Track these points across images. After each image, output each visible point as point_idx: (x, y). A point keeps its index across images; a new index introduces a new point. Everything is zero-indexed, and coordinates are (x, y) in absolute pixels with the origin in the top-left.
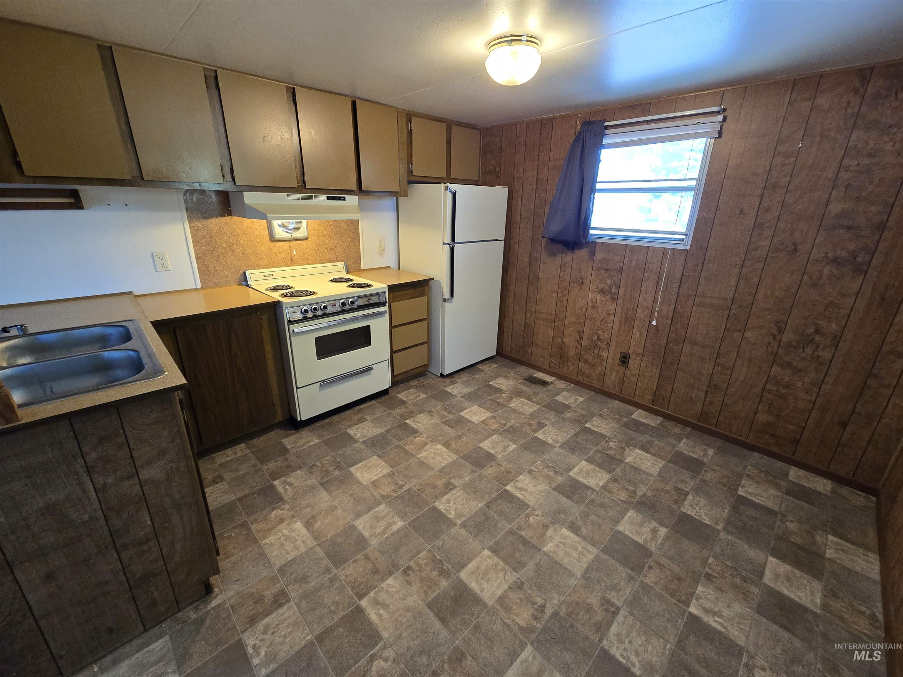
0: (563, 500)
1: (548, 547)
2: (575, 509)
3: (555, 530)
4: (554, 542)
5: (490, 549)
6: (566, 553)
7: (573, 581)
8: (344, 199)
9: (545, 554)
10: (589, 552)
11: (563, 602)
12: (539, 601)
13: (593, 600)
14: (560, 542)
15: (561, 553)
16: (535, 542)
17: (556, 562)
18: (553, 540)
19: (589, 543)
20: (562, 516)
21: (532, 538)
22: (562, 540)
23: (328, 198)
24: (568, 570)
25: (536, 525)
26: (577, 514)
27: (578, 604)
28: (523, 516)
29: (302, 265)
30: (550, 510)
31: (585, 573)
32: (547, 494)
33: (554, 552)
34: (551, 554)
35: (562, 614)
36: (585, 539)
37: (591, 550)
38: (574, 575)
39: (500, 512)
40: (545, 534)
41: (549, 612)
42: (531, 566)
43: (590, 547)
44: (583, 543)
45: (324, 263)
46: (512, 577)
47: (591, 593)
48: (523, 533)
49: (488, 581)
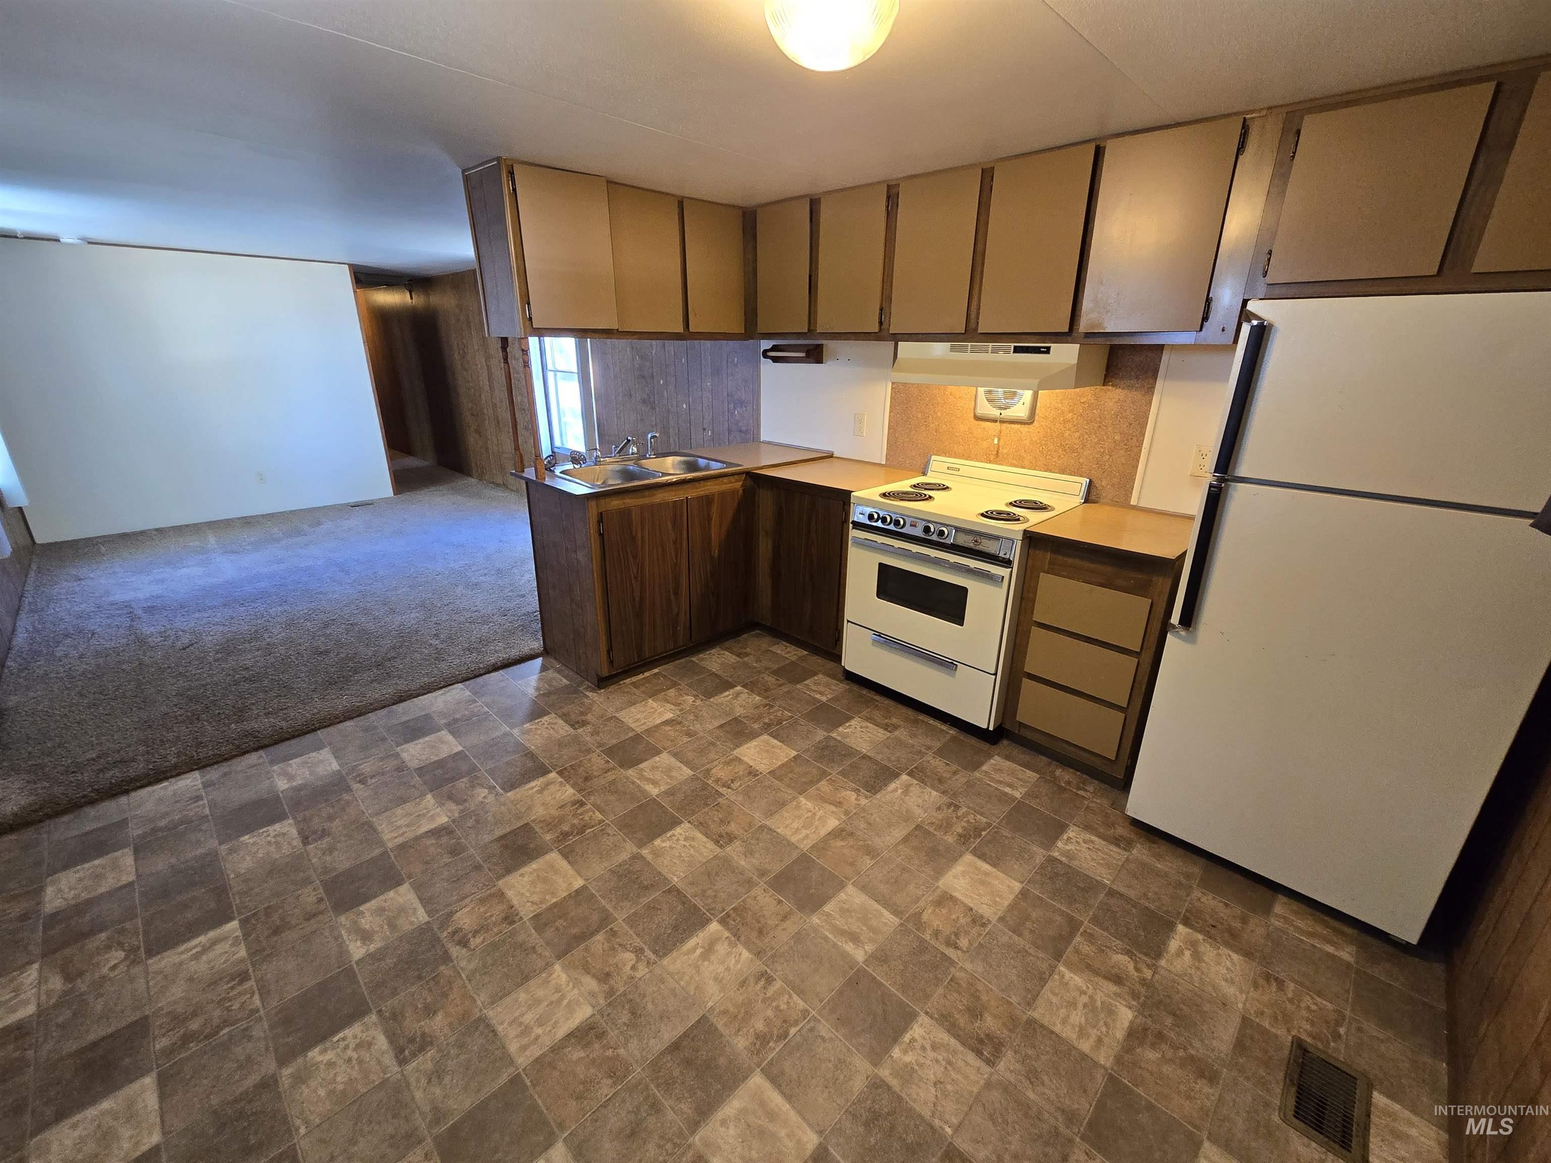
0: (669, 1034)
1: (561, 974)
2: (636, 1053)
3: (593, 994)
4: (568, 985)
5: (584, 888)
6: (537, 1002)
7: (482, 1000)
8: (1048, 351)
9: (549, 965)
10: (524, 1048)
11: (459, 973)
12: (475, 942)
13: (438, 1024)
14: (563, 997)
15: (540, 993)
16: (577, 953)
17: (526, 978)
18: (571, 984)
19: (544, 1055)
20: (625, 1017)
21: (587, 950)
22: (565, 1002)
23: (1017, 350)
24: (505, 995)
25: (611, 961)
26: (622, 1051)
27: (445, 995)
28: (638, 942)
29: (1012, 465)
30: (644, 996)
31: (488, 1026)
32: (690, 1000)
33: (546, 982)
34: (544, 975)
35: (442, 968)
36: (557, 1049)
37: (528, 1053)
38: (493, 1003)
39: (654, 907)
40: (588, 973)
41: (455, 951)
42: (534, 938)
43: (535, 1052)
44: (547, 1042)
45: (1051, 471)
46: (526, 911)
47: (450, 1024)
48: (600, 937)
49: (533, 883)
